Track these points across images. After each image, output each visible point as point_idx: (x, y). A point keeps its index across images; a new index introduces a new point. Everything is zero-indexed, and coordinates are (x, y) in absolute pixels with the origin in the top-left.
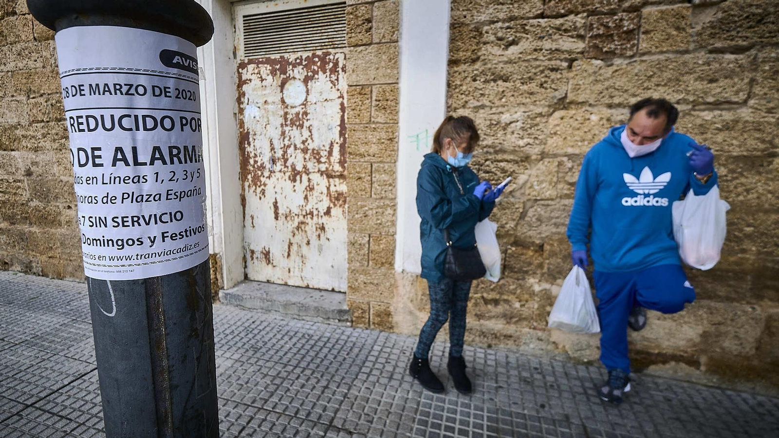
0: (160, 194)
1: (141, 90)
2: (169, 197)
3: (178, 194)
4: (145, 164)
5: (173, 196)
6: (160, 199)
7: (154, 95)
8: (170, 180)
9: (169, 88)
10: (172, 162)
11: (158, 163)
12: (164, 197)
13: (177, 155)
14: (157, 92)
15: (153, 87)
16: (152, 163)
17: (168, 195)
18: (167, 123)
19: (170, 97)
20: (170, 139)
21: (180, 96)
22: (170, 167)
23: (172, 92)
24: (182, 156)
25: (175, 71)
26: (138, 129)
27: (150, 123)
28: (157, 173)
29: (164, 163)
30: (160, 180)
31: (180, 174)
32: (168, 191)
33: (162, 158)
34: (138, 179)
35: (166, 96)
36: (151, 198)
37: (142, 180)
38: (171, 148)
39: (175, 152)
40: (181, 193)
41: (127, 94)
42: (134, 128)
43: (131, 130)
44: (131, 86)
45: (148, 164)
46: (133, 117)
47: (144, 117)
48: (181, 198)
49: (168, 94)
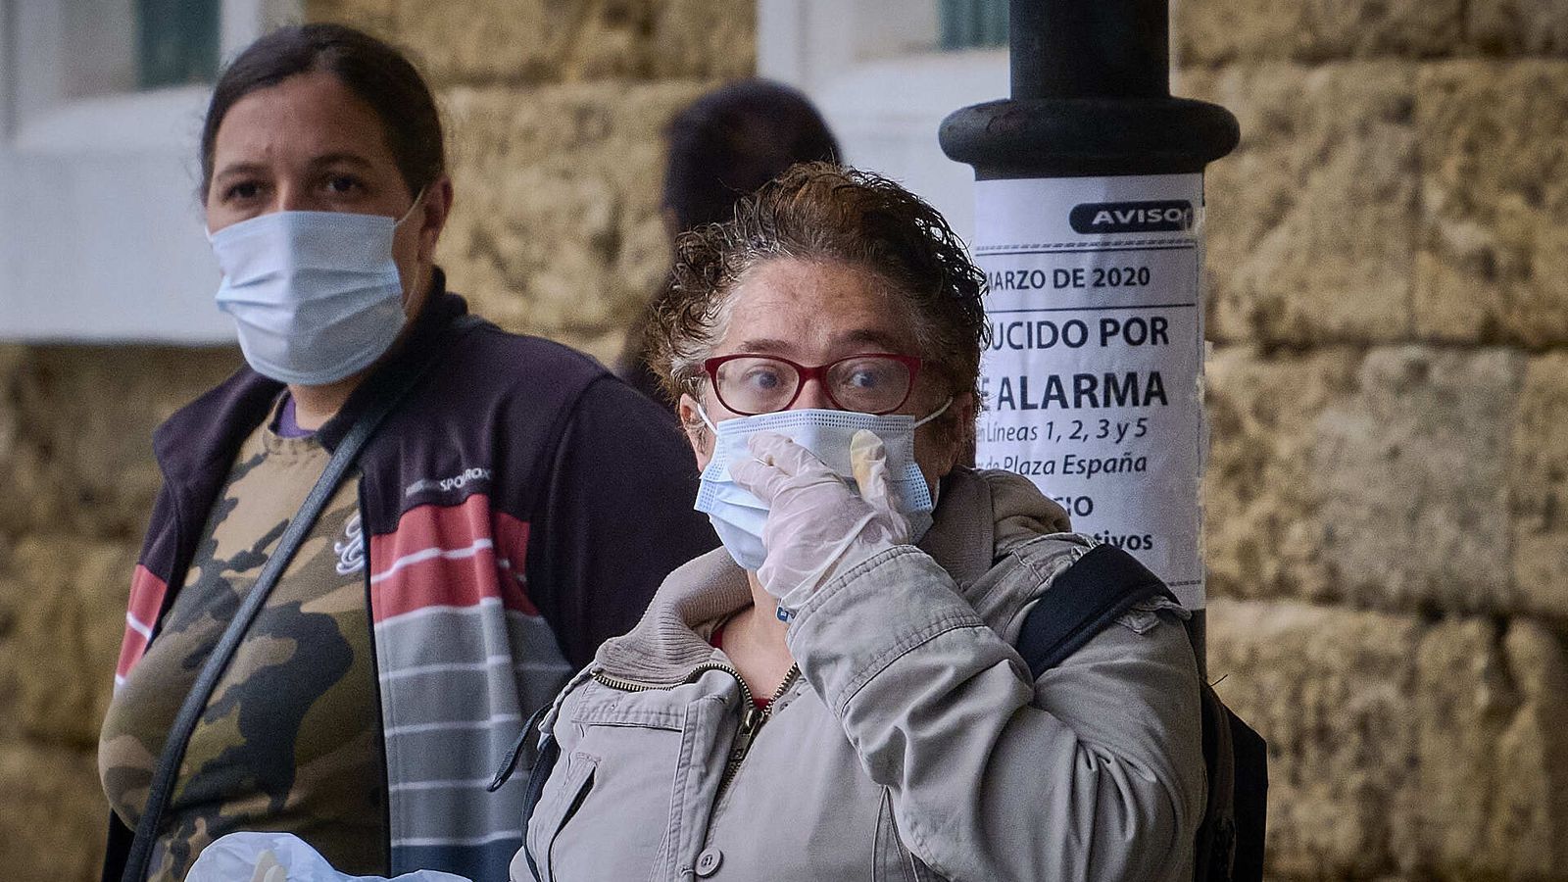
0: (1053, 463)
1: (1038, 279)
2: (1069, 468)
3: (1086, 465)
4: (1034, 407)
5: (1076, 468)
6: (1052, 471)
7: (1056, 286)
8: (1071, 438)
9: (1082, 270)
10: (1078, 404)
11: (1054, 404)
12: (1059, 467)
13: (1090, 392)
14: (1062, 279)
15: (1056, 272)
16: (1045, 406)
17: (1066, 464)
18: (1075, 334)
19: (1083, 286)
20: (1077, 361)
21: (1105, 280)
22: (1072, 413)
23: (1087, 277)
24: (1099, 393)
25: (1097, 238)
26: (1030, 346)
27: (1047, 334)
28: (1051, 424)
29: (1064, 405)
30: (1054, 436)
31: (1092, 427)
32: (1067, 457)
33: (1061, 397)
34: (1025, 433)
35: (1075, 285)
36: (1040, 469)
37: (1030, 435)
38: (1078, 379)
39: (1085, 384)
40: (1091, 462)
41: (1020, 287)
42: (1026, 345)
43: (1021, 347)
44: (1026, 273)
45: (1040, 406)
46: (1025, 325)
47: (1040, 324)
48: (1090, 472)
49: (1079, 282)
